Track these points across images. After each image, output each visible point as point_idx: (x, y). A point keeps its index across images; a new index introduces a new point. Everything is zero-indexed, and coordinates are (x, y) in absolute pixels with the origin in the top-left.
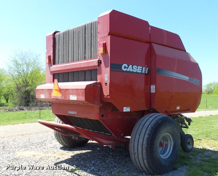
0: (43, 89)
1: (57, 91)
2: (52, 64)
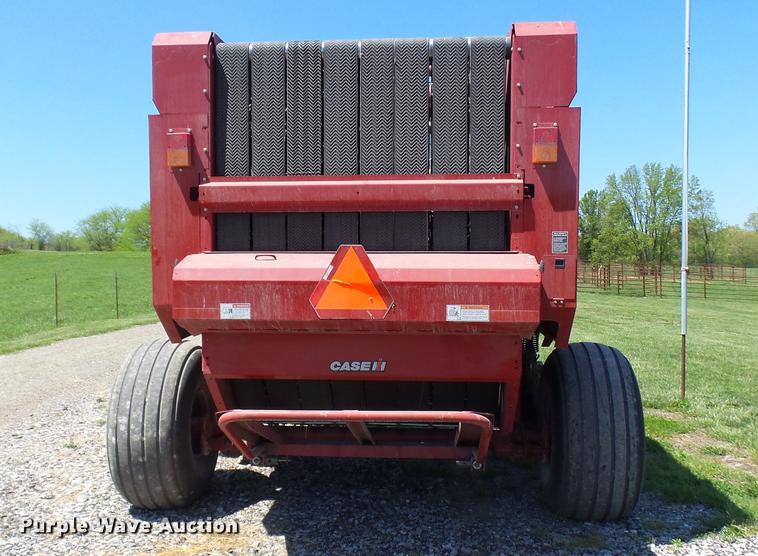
0: (236, 283)
1: (358, 289)
2: (208, 172)
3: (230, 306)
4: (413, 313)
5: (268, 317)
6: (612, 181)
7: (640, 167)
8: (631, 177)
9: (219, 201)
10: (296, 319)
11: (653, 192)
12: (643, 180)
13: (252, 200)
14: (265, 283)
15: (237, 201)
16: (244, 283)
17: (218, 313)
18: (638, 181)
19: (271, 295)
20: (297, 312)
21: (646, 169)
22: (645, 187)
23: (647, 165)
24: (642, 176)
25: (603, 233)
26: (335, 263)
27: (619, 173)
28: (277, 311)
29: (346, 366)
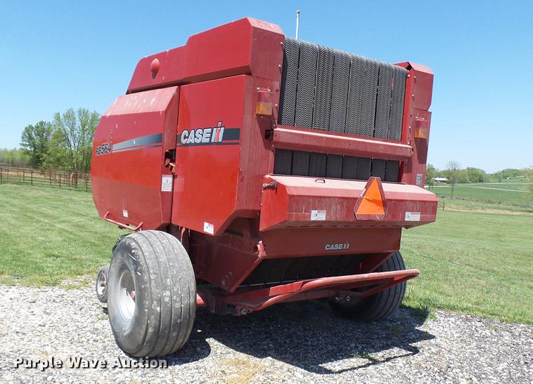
0: (321, 197)
1: (374, 203)
2: (276, 121)
3: (316, 212)
4: (394, 216)
5: (333, 219)
6: (57, 117)
7: (76, 110)
8: (69, 116)
9: (284, 141)
10: (346, 220)
11: (83, 126)
12: (77, 119)
13: (301, 143)
14: (334, 198)
15: (293, 142)
16: (325, 197)
17: (310, 216)
18: (75, 118)
19: (336, 205)
20: (347, 216)
21: (80, 112)
22: (78, 123)
23: (80, 109)
24: (76, 115)
25: (50, 150)
26: (367, 187)
27: (62, 112)
28: (338, 215)
29: (332, 248)
